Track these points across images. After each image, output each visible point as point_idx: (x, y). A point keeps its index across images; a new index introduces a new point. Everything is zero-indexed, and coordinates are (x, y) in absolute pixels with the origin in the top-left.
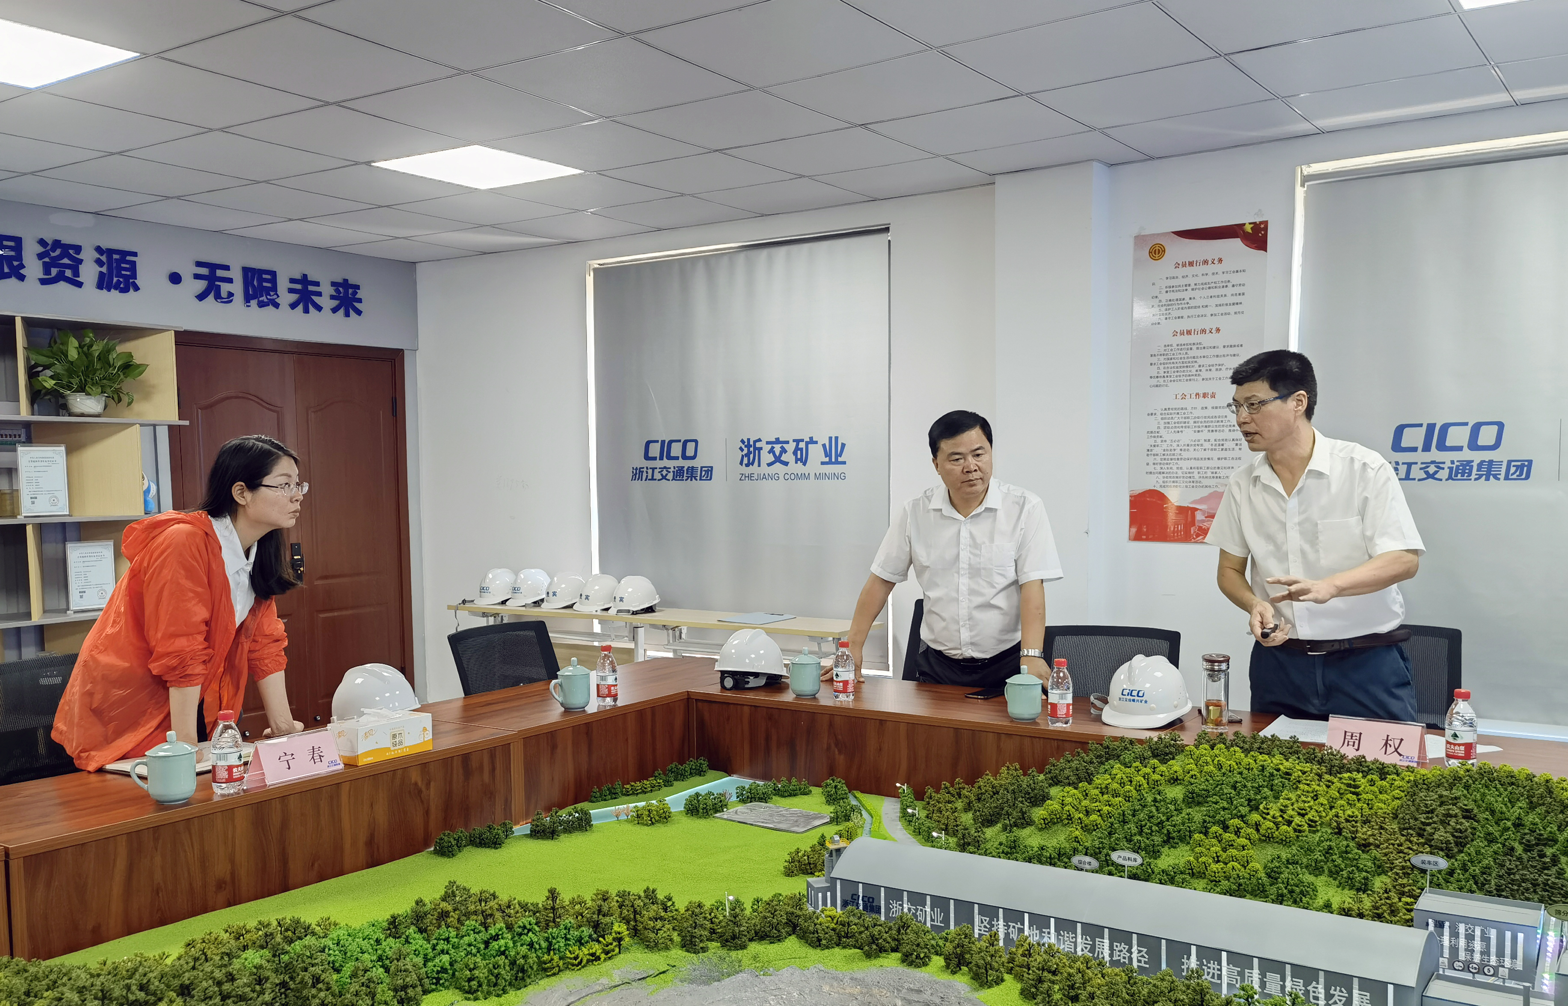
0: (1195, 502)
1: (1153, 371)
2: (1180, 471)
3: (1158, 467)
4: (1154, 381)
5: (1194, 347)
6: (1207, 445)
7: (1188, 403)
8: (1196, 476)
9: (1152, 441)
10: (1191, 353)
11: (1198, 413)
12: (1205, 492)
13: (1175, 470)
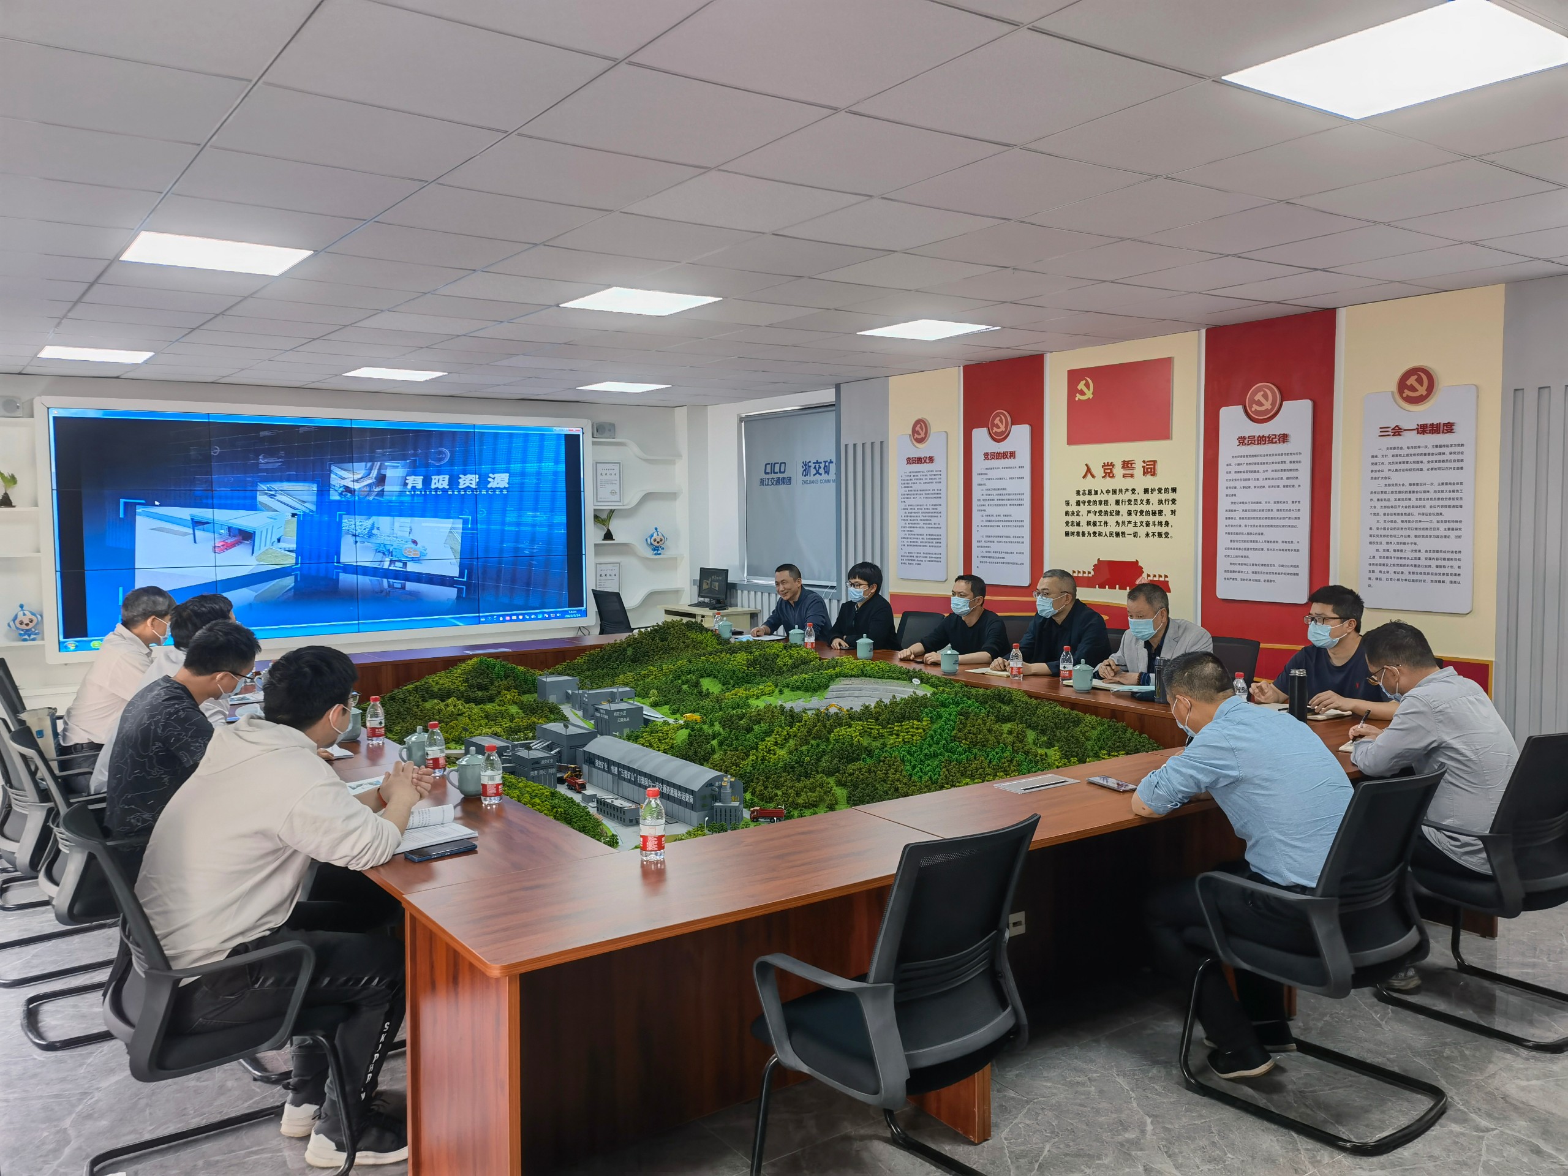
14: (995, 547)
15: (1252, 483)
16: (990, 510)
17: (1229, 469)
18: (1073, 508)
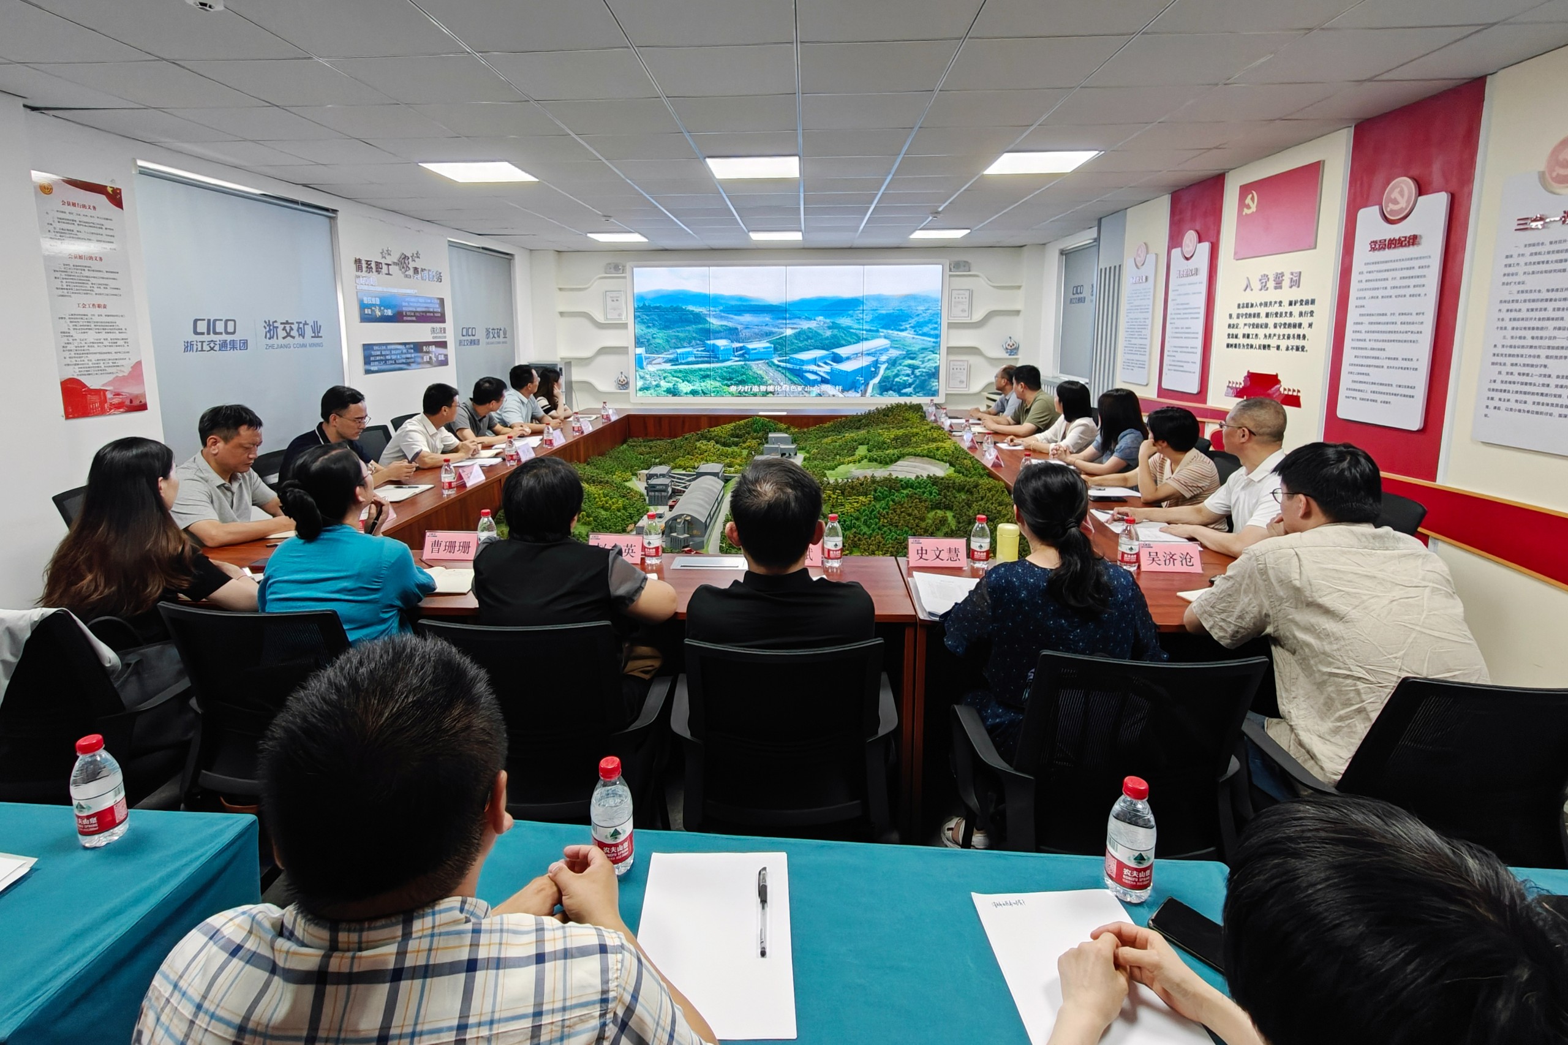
0: (103, 385)
1: (58, 283)
2: (90, 363)
3: (73, 360)
4: (60, 292)
5: (86, 269)
6: (106, 343)
7: (89, 311)
8: (103, 366)
9: (65, 340)
10: (86, 273)
11: (96, 319)
12: (110, 378)
13: (86, 362)
14: (1180, 356)
15: (1380, 293)
16: (1179, 323)
17: (1361, 277)
18: (1234, 321)
